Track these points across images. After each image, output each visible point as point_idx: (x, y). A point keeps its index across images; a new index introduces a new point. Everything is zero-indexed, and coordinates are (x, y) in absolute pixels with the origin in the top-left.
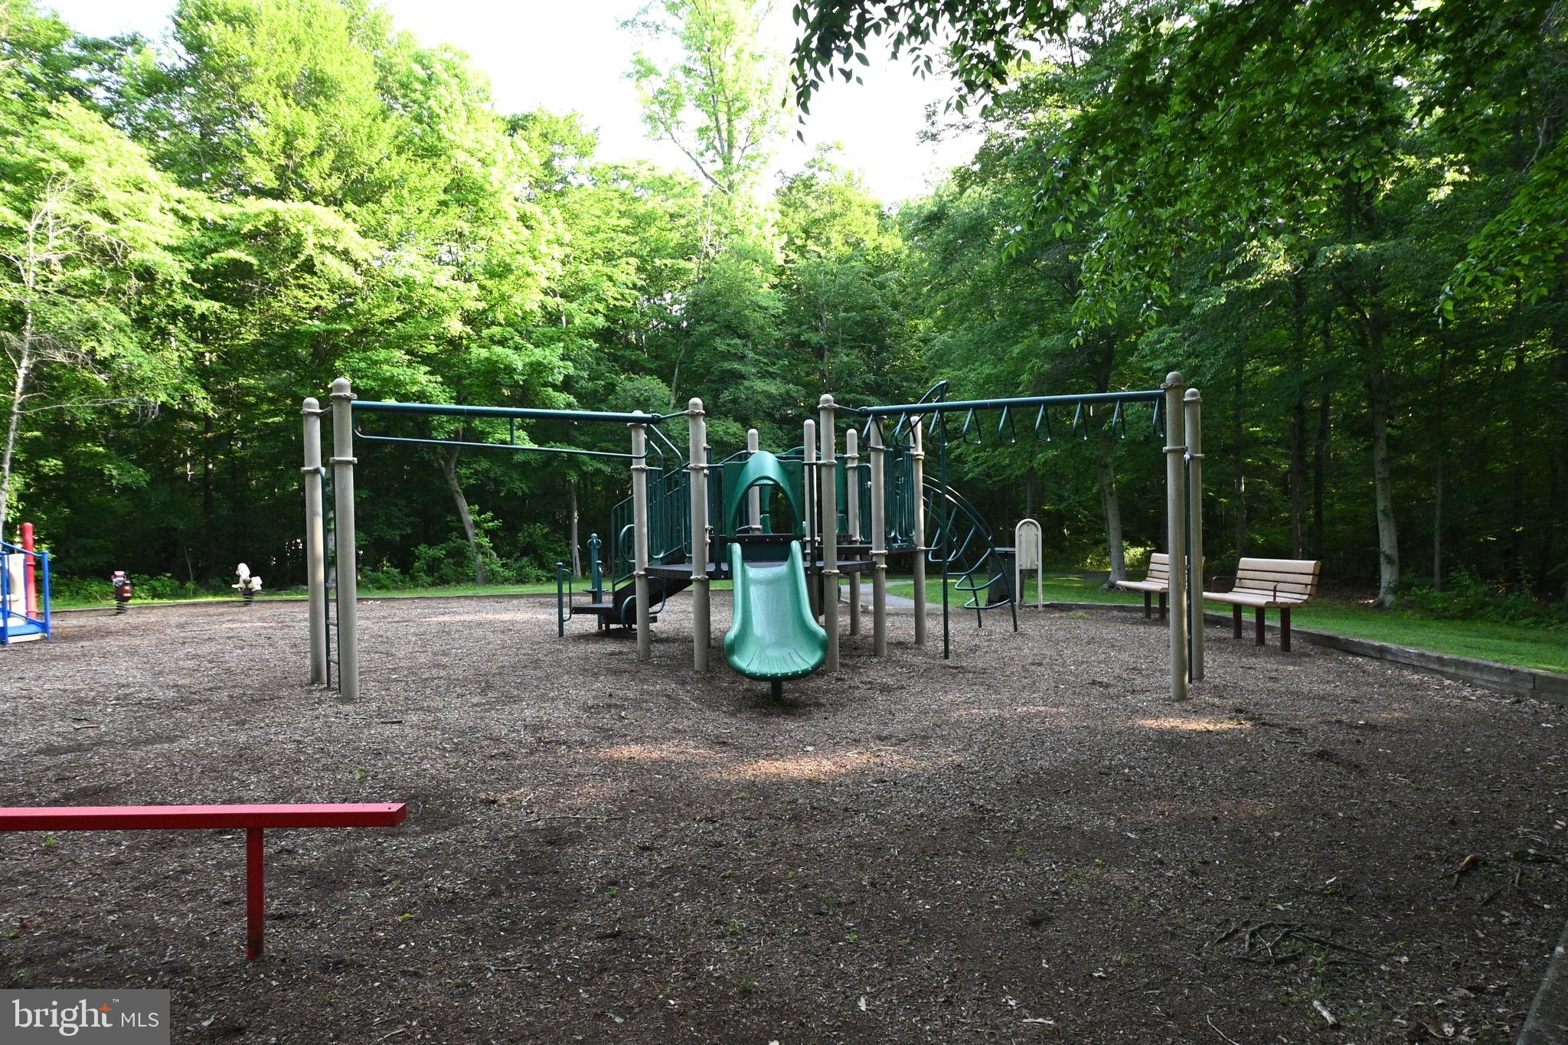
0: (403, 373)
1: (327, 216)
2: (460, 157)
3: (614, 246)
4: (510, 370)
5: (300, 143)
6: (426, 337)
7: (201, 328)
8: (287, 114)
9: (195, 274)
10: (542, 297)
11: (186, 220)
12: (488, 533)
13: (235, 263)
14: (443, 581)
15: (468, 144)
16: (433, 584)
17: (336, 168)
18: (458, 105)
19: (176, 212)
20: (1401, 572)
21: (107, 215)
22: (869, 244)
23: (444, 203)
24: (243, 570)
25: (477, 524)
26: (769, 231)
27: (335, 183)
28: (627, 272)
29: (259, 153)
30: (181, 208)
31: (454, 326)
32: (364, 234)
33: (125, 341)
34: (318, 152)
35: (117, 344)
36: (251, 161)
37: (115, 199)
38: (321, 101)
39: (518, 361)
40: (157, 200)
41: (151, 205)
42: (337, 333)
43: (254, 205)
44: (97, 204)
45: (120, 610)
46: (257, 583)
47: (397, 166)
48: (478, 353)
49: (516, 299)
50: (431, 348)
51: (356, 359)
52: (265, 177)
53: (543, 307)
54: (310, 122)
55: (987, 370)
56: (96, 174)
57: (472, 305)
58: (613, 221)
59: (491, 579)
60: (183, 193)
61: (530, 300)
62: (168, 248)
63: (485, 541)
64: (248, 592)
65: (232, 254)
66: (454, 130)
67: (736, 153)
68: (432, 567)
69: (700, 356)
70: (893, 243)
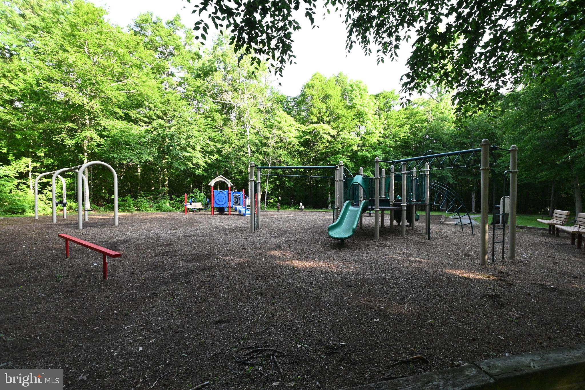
1: (326, 126)
2: (358, 107)
3: (402, 122)
4: (367, 157)
5: (322, 111)
6: (348, 151)
7: (300, 153)
8: (320, 105)
9: (300, 142)
10: (378, 138)
11: (300, 131)
13: (307, 139)
15: (360, 103)
17: (330, 115)
18: (358, 95)
19: (298, 130)
21: (285, 132)
23: (354, 119)
24: (301, 204)
27: (329, 118)
28: (406, 129)
29: (314, 114)
30: (299, 129)
31: (355, 148)
32: (333, 129)
33: (287, 157)
34: (326, 112)
35: (285, 158)
36: (312, 116)
37: (285, 129)
38: (327, 100)
39: (369, 155)
40: (294, 128)
41: (293, 129)
42: (328, 152)
43: (312, 126)
44: (283, 130)
45: (278, 211)
46: (303, 207)
47: (343, 112)
48: (360, 154)
49: (371, 140)
50: (349, 153)
51: (332, 158)
52: (315, 119)
53: (378, 141)
54: (325, 106)
56: (283, 124)
58: (403, 116)
60: (300, 125)
61: (374, 140)
62: (295, 137)
64: (302, 209)
65: (306, 137)
66: (358, 101)
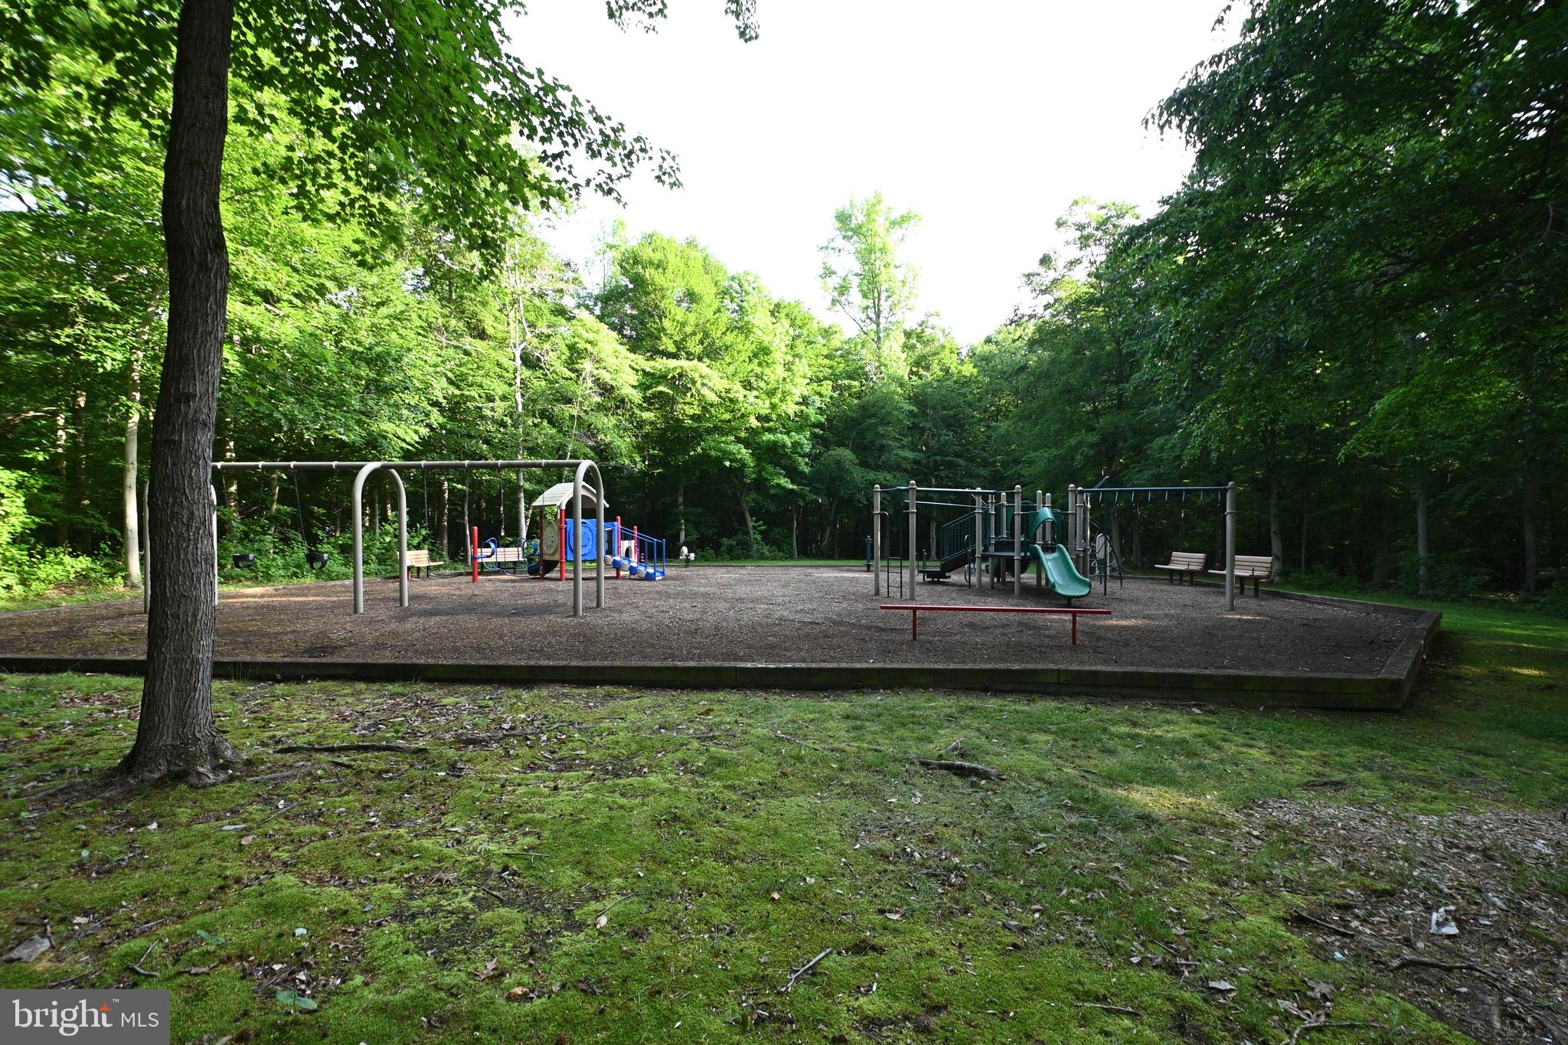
0: (734, 448)
1: (698, 366)
2: (758, 333)
3: (821, 375)
4: (783, 446)
5: (686, 329)
6: (742, 428)
8: (679, 313)
9: (646, 399)
10: (794, 405)
11: (636, 370)
12: (761, 532)
13: (661, 392)
14: (735, 558)
16: (731, 560)
17: (701, 342)
19: (631, 367)
20: (1284, 564)
22: (953, 370)
25: (754, 528)
26: (901, 364)
27: (699, 349)
29: (668, 335)
30: (633, 364)
31: (754, 423)
34: (694, 334)
36: (664, 339)
38: (695, 306)
39: (788, 441)
42: (701, 427)
43: (666, 362)
47: (729, 338)
48: (767, 437)
49: (782, 407)
50: (743, 434)
52: (670, 347)
53: (795, 411)
54: (691, 317)
55: (1055, 452)
57: (764, 412)
59: (762, 557)
61: (788, 407)
62: (631, 386)
63: (759, 537)
64: (687, 560)
65: (661, 388)
66: (755, 318)
67: (882, 320)
68: (730, 550)
69: (869, 436)
70: (968, 370)
